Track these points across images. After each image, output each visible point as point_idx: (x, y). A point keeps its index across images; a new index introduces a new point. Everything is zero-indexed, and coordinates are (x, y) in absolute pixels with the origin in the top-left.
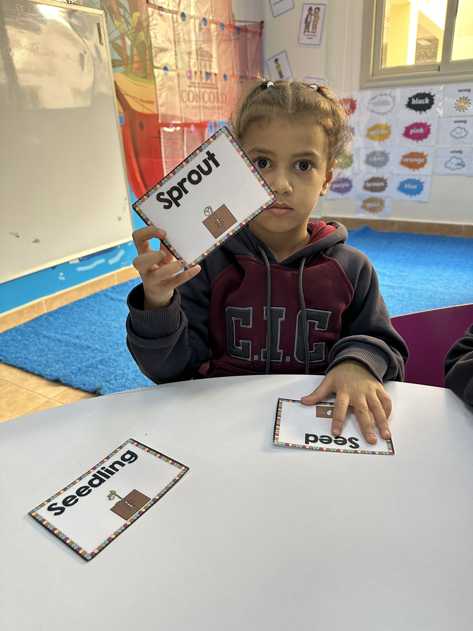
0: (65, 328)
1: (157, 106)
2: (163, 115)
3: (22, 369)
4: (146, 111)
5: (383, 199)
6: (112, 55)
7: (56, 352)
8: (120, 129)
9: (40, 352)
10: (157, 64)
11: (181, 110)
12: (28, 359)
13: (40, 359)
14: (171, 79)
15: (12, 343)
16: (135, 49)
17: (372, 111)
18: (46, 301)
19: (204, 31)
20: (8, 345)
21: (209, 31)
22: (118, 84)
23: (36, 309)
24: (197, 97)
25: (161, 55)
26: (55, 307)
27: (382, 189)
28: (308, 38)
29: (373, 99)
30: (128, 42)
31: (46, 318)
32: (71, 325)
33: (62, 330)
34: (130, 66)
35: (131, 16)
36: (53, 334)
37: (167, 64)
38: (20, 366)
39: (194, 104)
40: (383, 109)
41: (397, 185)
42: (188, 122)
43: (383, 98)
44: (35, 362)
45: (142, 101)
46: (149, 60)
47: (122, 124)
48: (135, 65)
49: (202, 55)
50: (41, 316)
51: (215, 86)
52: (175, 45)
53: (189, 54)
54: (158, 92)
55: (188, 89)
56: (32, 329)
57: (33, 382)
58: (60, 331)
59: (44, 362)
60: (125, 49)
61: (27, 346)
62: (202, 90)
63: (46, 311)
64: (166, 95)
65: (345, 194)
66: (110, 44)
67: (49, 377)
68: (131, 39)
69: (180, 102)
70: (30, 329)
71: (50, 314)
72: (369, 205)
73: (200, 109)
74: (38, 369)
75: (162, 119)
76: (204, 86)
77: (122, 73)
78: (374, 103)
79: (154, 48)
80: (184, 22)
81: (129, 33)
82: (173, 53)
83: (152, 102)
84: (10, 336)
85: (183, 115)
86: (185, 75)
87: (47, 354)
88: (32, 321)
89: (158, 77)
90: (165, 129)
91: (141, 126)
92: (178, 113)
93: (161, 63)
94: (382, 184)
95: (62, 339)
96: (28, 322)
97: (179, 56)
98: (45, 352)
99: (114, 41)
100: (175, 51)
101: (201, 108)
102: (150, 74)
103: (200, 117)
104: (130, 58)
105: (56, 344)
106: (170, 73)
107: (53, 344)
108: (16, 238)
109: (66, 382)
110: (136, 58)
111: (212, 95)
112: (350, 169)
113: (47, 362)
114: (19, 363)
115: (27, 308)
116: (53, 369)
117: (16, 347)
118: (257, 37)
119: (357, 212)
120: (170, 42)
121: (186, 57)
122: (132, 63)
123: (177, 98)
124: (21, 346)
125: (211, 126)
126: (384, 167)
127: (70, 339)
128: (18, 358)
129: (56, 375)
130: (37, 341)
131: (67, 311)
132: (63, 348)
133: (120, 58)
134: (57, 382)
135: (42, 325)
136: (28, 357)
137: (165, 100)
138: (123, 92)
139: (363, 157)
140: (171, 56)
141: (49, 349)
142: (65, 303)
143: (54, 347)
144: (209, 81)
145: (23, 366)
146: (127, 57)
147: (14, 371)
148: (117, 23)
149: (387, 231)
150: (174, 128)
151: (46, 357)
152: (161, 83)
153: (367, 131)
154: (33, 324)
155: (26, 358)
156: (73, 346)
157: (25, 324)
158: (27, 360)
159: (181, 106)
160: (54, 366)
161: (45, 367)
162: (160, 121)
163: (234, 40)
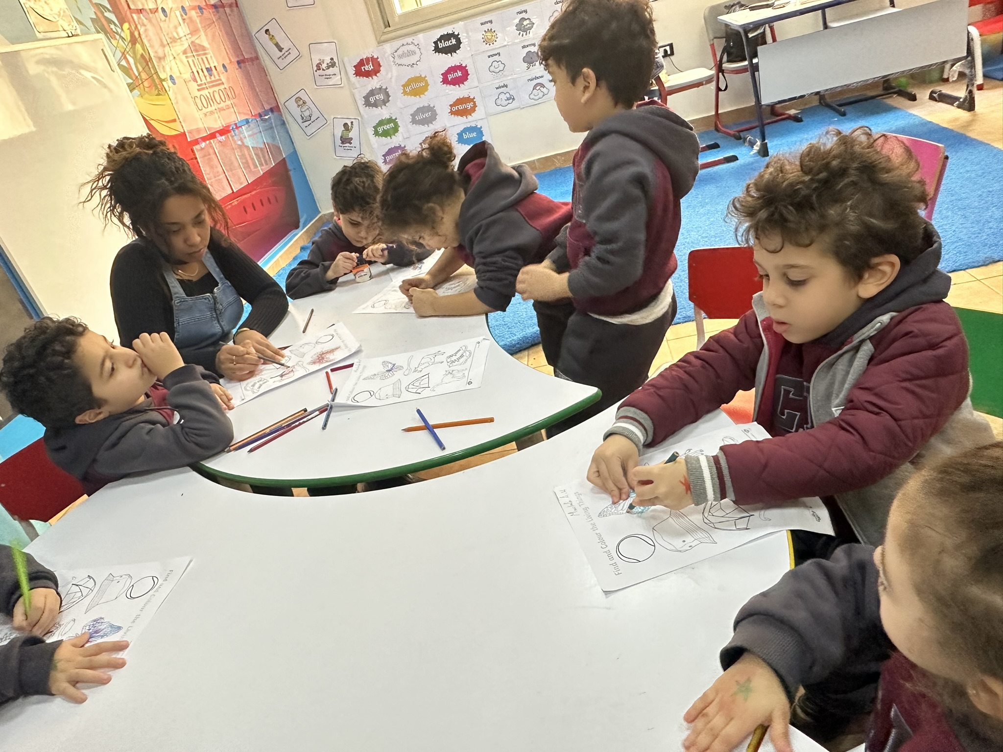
1: (180, 122)
2: (190, 132)
4: (174, 133)
6: (125, 79)
10: (163, 75)
11: (201, 119)
16: (139, 66)
17: (399, 65)
19: (187, 21)
21: (190, 19)
24: (210, 101)
25: (162, 64)
29: (396, 51)
30: (131, 61)
34: (142, 86)
35: (122, 30)
37: (171, 73)
39: (210, 109)
40: (410, 60)
41: (455, 137)
42: (213, 131)
45: (166, 122)
46: (154, 74)
48: (146, 84)
49: (197, 51)
52: (169, 47)
53: (185, 52)
54: (175, 106)
55: (198, 94)
60: (131, 69)
62: (211, 90)
66: (119, 68)
68: (132, 55)
69: (198, 111)
75: (190, 137)
76: (210, 85)
77: (140, 96)
78: (398, 56)
79: (154, 58)
80: (167, 19)
81: (127, 50)
82: (172, 58)
85: (206, 125)
86: (191, 79)
89: (169, 90)
90: (197, 147)
92: (201, 126)
93: (166, 73)
97: (177, 59)
99: (119, 64)
100: (172, 54)
101: (218, 112)
102: (162, 89)
103: (221, 122)
104: (139, 77)
110: (143, 75)
111: (221, 93)
112: (398, 135)
118: (235, 9)
120: (164, 46)
121: (184, 58)
122: (143, 83)
125: (232, 129)
133: (132, 81)
137: (184, 114)
139: (407, 117)
140: (171, 61)
144: (212, 77)
146: (137, 77)
148: (114, 42)
152: (174, 96)
153: (402, 88)
159: (200, 116)
162: (189, 139)
163: (217, 20)
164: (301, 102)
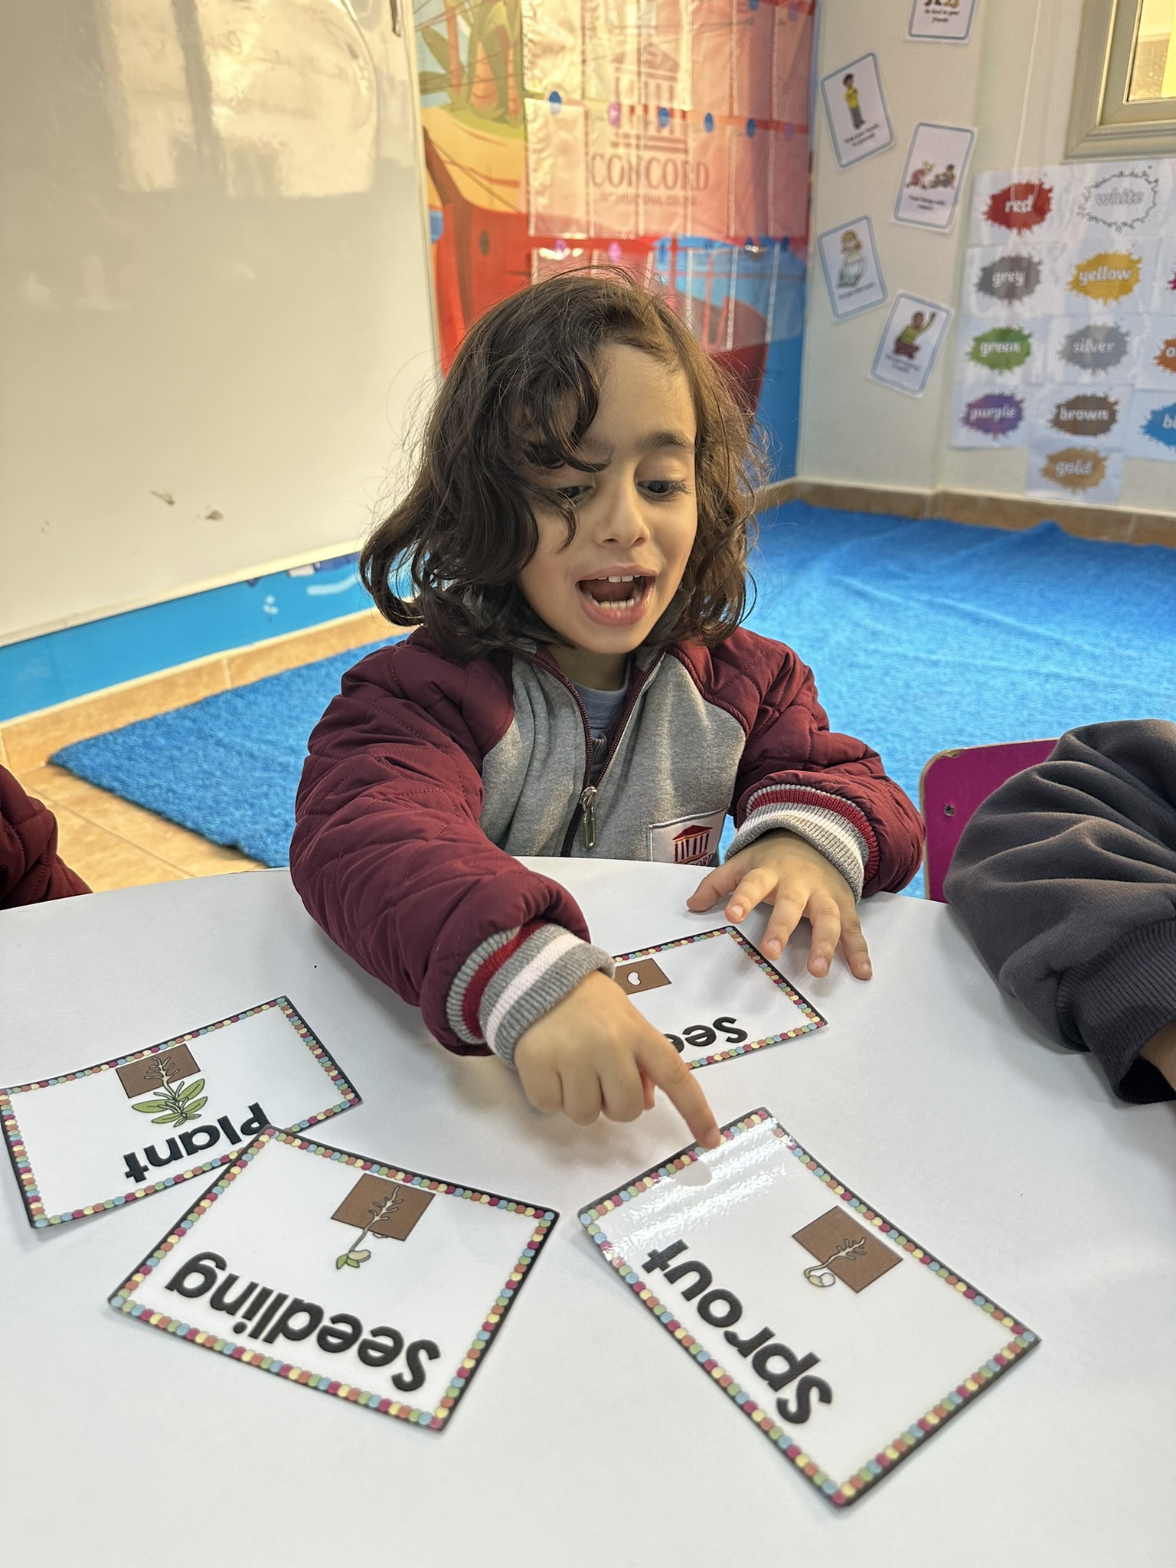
0: (267, 726)
1: (528, 192)
2: (541, 218)
3: (158, 814)
4: (499, 207)
5: (1102, 454)
6: (422, 61)
7: (238, 782)
8: (431, 249)
9: (202, 779)
10: (534, 86)
11: (588, 204)
12: (174, 792)
13: (200, 794)
14: (567, 125)
15: (143, 751)
16: (480, 48)
17: (1092, 218)
18: (231, 660)
20: (133, 756)
22: (432, 136)
23: (205, 679)
24: (632, 173)
25: (545, 63)
26: (252, 676)
27: (1101, 427)
28: (935, 19)
29: (1097, 186)
30: (464, 29)
31: (227, 702)
32: (283, 723)
33: (261, 732)
34: (464, 89)
36: (239, 740)
37: (559, 86)
38: (154, 806)
39: (623, 189)
40: (1120, 213)
41: (1144, 418)
42: (605, 235)
43: (1126, 183)
44: (189, 800)
45: (491, 180)
46: (513, 75)
47: (436, 237)
48: (479, 89)
49: (650, 64)
50: (217, 696)
51: (681, 146)
52: (584, 35)
53: (619, 59)
54: (532, 158)
55: (609, 152)
56: (191, 724)
57: (180, 843)
58: (255, 734)
59: (210, 802)
60: (456, 48)
61: (176, 763)
62: (647, 155)
63: (228, 685)
64: (553, 166)
65: (1001, 437)
66: (419, 33)
67: (215, 837)
68: (472, 20)
69: (587, 185)
70: (188, 723)
71: (237, 693)
72: (1063, 468)
73: (637, 204)
74: (195, 817)
75: (537, 228)
76: (651, 143)
77: (444, 107)
78: (1098, 196)
79: (530, 45)
81: (467, 6)
82: (578, 59)
83: (514, 184)
84: (139, 736)
85: (593, 218)
86: (605, 116)
87: (218, 784)
88: (194, 705)
89: (534, 120)
90: (545, 253)
91: (485, 244)
92: (579, 214)
93: (545, 82)
94: (1104, 414)
95: (256, 753)
96: (186, 707)
97: (590, 67)
98: (214, 780)
99: (427, 27)
100: (583, 53)
101: (641, 201)
102: (516, 111)
103: (637, 223)
104: (466, 69)
105: (242, 763)
106: (567, 111)
107: (236, 761)
108: (166, 506)
109: (253, 851)
110: (481, 70)
111: (670, 168)
112: (1018, 371)
113: (217, 802)
114: (152, 799)
115: (185, 673)
116: (228, 819)
117: (152, 763)
118: (802, 17)
119: (1031, 486)
120: (571, 29)
121: (609, 69)
122: (471, 83)
123: (580, 174)
124: (164, 760)
125: (663, 248)
126: (1111, 369)
127: (276, 753)
128: (153, 787)
129: (232, 833)
130: (200, 753)
131: (279, 688)
132: (257, 774)
133: (442, 71)
134: (233, 849)
135: (217, 717)
136: (174, 786)
137: (547, 180)
138: (443, 157)
139: (1057, 340)
140: (572, 63)
141: (224, 772)
142: (275, 671)
143: (237, 770)
144: (665, 132)
145: (160, 806)
146: (460, 68)
147: (140, 816)
149: (1105, 538)
150: (567, 251)
151: (216, 792)
152: (541, 134)
153: (1074, 271)
154: (196, 713)
155: (170, 790)
156: (281, 772)
157: (178, 711)
158: (170, 794)
159: (588, 194)
160: (231, 814)
161: (211, 814)
162: (532, 232)
163: (738, 23)
164: (852, 244)
